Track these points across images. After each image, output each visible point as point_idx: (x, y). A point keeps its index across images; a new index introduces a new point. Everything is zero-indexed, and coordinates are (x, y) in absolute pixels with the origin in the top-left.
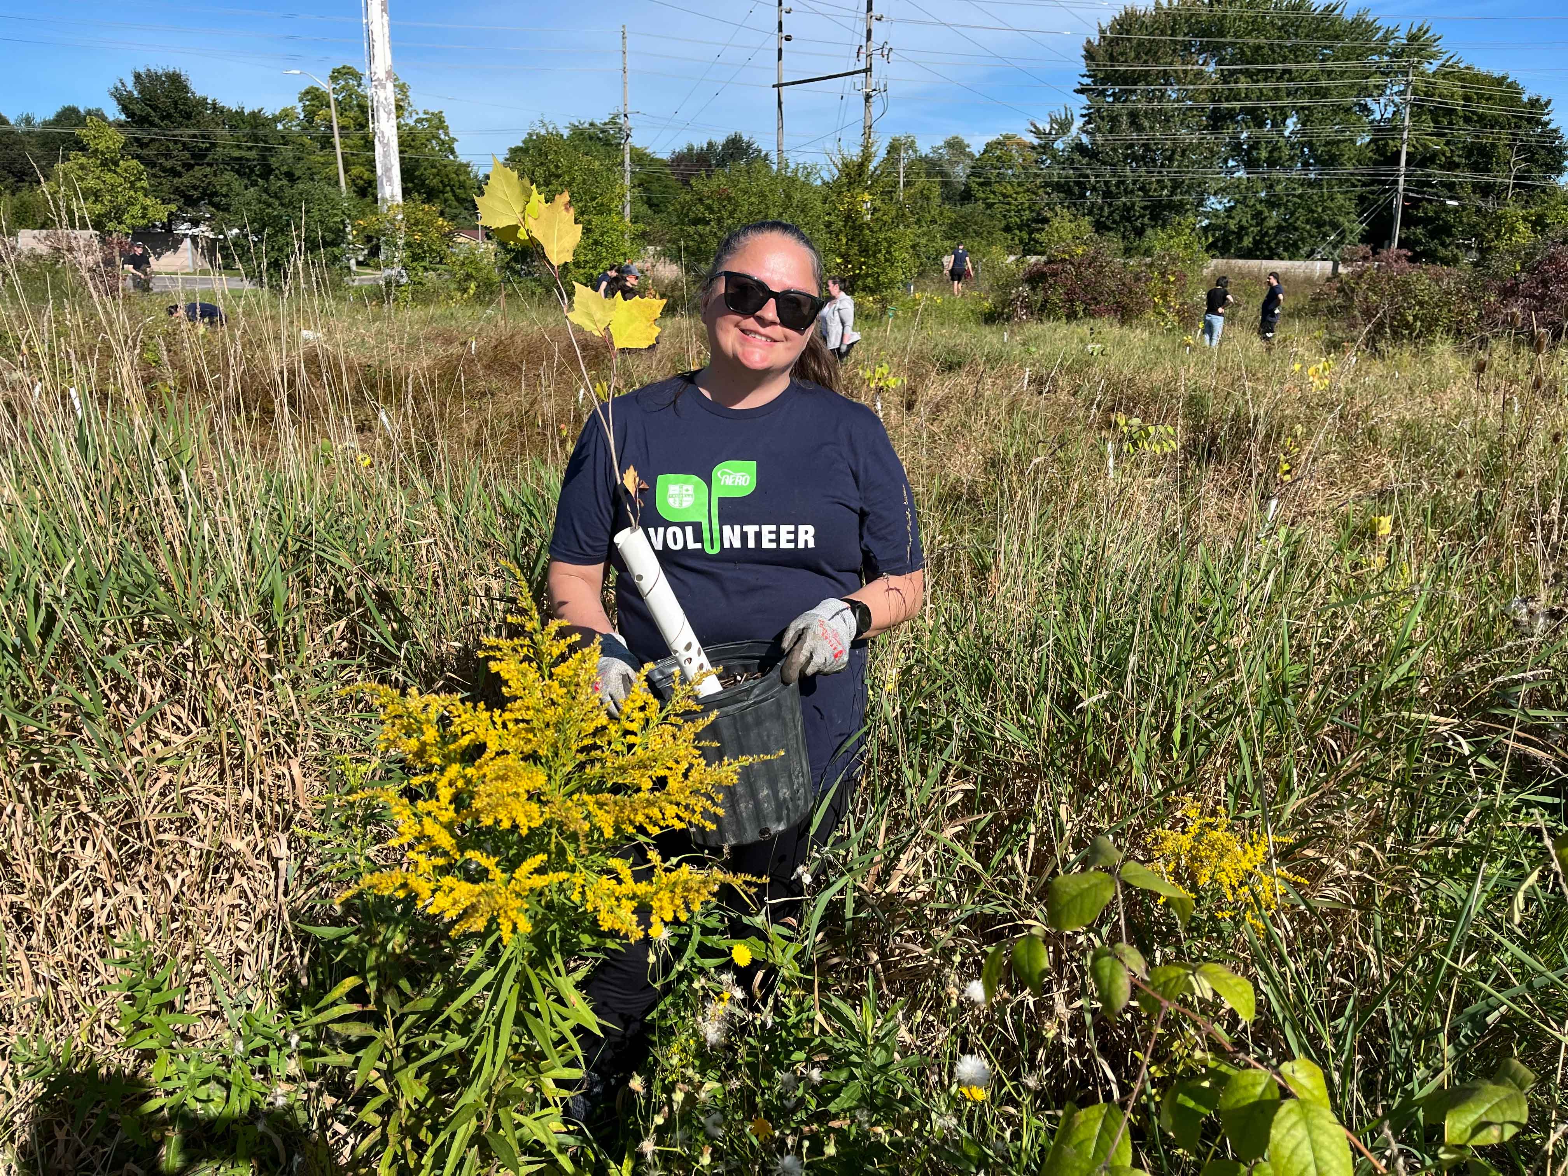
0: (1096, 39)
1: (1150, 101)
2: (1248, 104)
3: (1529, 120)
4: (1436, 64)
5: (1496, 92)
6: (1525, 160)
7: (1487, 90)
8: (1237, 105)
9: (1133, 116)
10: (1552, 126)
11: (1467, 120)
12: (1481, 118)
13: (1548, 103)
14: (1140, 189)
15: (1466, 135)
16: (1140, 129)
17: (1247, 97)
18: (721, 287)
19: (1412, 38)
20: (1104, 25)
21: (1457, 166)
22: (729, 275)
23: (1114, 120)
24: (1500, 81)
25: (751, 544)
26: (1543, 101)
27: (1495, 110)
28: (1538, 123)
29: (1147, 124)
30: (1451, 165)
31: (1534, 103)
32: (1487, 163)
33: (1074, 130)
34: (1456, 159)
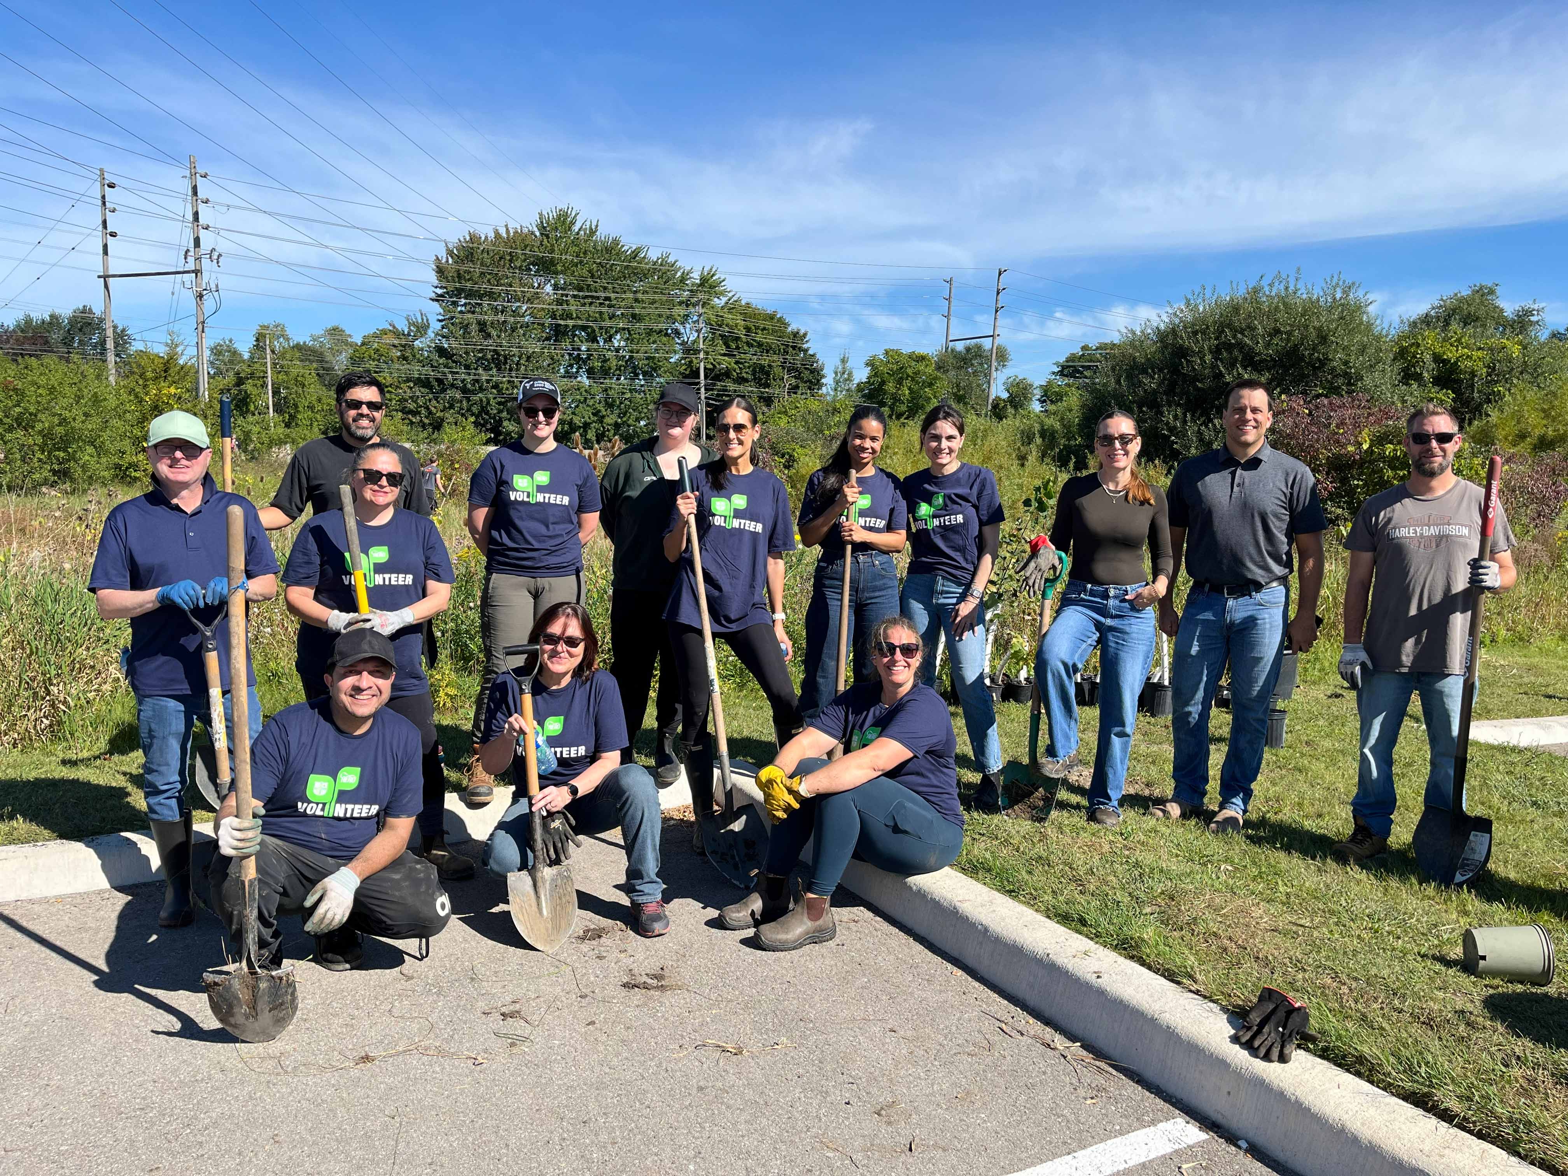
0: (443, 255)
1: (496, 314)
2: (580, 323)
3: (794, 348)
4: (724, 300)
5: (768, 324)
6: (795, 377)
7: (761, 324)
8: (570, 323)
9: (482, 326)
10: (811, 352)
11: (749, 345)
12: (760, 345)
13: (805, 335)
14: (493, 387)
15: (751, 357)
16: (488, 336)
17: (578, 318)
18: (362, 475)
19: (704, 281)
20: (450, 246)
21: (746, 380)
22: (364, 470)
23: (466, 327)
24: (772, 317)
25: (387, 583)
26: (802, 332)
27: (770, 339)
28: (800, 350)
29: (494, 333)
30: (741, 380)
31: (795, 334)
32: (767, 379)
33: (431, 334)
34: (745, 375)
